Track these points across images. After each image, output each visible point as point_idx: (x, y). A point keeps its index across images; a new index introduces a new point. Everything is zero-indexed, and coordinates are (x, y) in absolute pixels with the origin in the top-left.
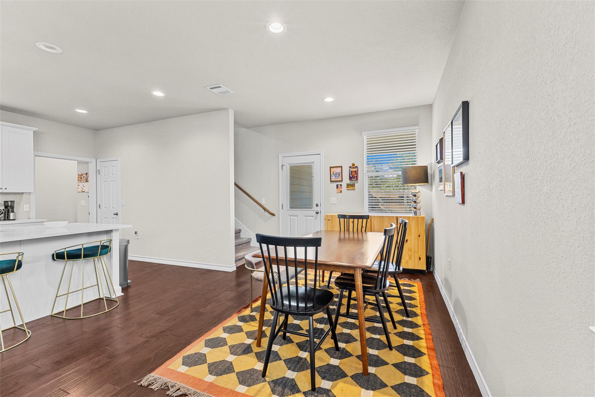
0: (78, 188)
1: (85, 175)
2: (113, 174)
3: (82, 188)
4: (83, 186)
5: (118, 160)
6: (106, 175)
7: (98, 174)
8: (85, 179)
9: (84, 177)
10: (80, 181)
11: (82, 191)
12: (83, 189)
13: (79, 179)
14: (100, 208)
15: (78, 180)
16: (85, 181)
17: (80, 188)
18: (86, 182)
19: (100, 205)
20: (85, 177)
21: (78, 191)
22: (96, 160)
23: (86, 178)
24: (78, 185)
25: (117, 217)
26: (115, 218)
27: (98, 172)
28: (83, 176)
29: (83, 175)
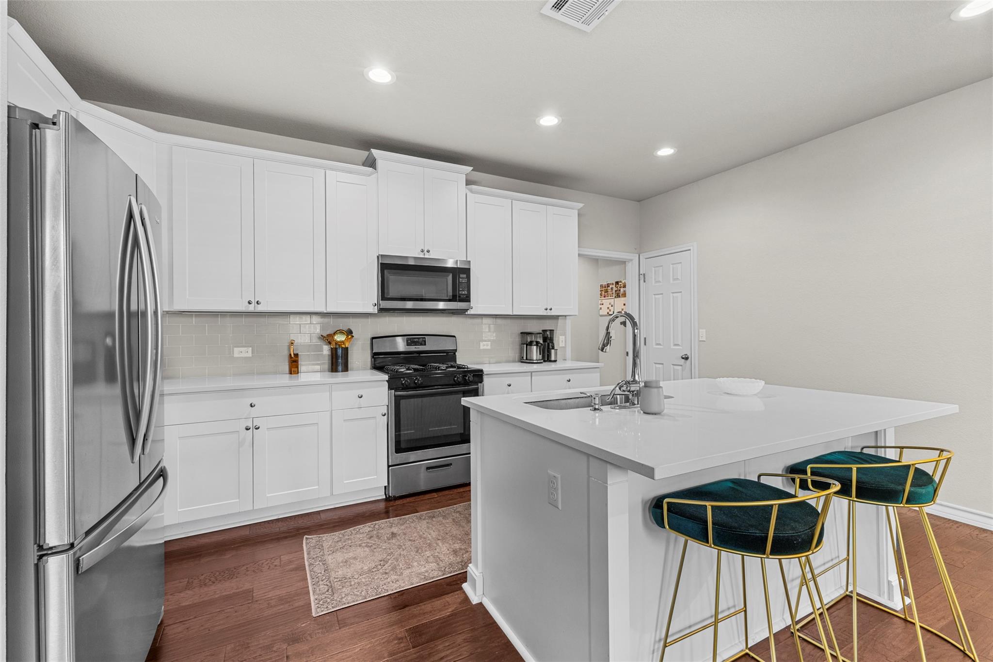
0: (601, 308)
1: (614, 286)
2: (674, 279)
3: (608, 308)
4: (610, 305)
5: (690, 250)
6: (659, 282)
7: (642, 281)
8: (614, 292)
9: (612, 289)
10: (604, 297)
11: (608, 313)
12: (610, 311)
13: (603, 293)
14: (645, 344)
15: (601, 295)
16: (614, 295)
17: (604, 307)
18: (616, 297)
19: (645, 339)
20: (615, 289)
21: (601, 314)
22: (639, 256)
23: (616, 291)
24: (600, 304)
25: (685, 363)
26: (681, 365)
27: (642, 277)
28: (610, 288)
29: (611, 286)
